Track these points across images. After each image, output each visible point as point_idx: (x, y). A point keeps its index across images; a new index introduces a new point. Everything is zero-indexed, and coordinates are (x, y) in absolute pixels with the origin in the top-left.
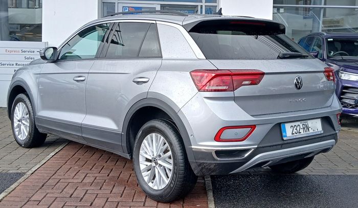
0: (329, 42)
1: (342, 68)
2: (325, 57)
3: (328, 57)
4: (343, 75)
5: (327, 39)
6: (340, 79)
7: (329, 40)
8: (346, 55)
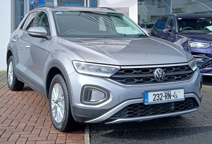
0: (179, 21)
1: (190, 39)
2: (177, 31)
3: (179, 31)
4: (191, 44)
5: (177, 19)
6: (189, 47)
7: (179, 19)
8: (192, 30)
